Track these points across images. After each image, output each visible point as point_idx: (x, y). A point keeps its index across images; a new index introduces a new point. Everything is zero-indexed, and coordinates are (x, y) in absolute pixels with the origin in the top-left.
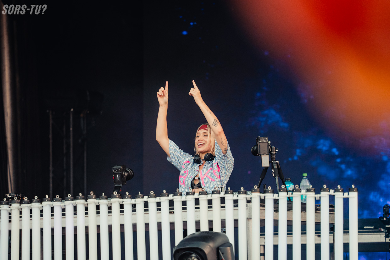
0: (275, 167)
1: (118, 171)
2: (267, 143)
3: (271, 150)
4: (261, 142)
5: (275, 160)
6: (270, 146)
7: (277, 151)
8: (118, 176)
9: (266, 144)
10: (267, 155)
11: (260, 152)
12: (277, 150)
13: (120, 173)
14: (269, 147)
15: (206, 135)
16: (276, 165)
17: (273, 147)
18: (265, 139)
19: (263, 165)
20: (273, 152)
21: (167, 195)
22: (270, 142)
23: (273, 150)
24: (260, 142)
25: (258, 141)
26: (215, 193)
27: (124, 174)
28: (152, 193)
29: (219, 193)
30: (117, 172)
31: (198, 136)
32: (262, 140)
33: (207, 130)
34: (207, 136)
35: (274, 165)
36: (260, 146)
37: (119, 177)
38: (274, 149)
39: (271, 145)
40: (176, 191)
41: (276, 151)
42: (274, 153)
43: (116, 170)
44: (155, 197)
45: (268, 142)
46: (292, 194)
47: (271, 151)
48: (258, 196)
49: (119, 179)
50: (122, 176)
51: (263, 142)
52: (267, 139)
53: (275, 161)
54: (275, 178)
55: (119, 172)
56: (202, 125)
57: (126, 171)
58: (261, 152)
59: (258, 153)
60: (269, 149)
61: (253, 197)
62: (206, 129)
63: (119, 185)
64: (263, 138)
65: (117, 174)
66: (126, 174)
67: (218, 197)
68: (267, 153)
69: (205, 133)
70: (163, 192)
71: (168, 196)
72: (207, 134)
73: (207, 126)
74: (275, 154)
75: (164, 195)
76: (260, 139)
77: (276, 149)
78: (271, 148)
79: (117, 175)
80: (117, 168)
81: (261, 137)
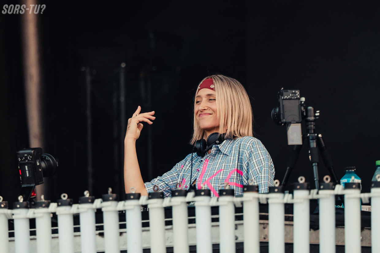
0: (313, 144)
1: (26, 158)
2: (297, 101)
3: (305, 114)
4: (286, 99)
5: (314, 133)
6: (304, 107)
7: (317, 116)
8: (27, 169)
9: (297, 103)
10: (297, 123)
11: (284, 118)
12: (317, 114)
13: (31, 163)
14: (302, 108)
15: (211, 98)
16: (315, 141)
17: (310, 108)
18: (292, 93)
19: (290, 143)
20: (311, 116)
21: (90, 201)
22: (303, 99)
23: (309, 113)
24: (284, 99)
25: (280, 96)
26: (177, 194)
27: (38, 164)
28: (64, 197)
29: (184, 194)
30: (25, 160)
31: (197, 102)
32: (288, 95)
33: (212, 89)
34: (215, 100)
35: (311, 141)
36: (283, 106)
37: (29, 171)
38: (312, 112)
39: (307, 104)
40: (107, 193)
41: (315, 116)
42: (312, 118)
43: (24, 156)
44: (70, 204)
45: (299, 99)
46: (318, 193)
47: (307, 116)
48: (254, 198)
49: (29, 173)
50: (34, 168)
51: (289, 99)
52: (298, 92)
53: (314, 135)
54: (313, 166)
55: (29, 160)
56: (205, 79)
57: (43, 159)
58: (286, 117)
59: (281, 120)
60: (302, 112)
61: (247, 201)
62: (212, 86)
63: (29, 185)
64: (289, 91)
65: (26, 164)
66: (43, 164)
67: (182, 202)
68: (297, 119)
69: (209, 95)
70: (84, 195)
71: (92, 202)
72: (215, 97)
73: (212, 81)
74: (314, 121)
75: (86, 201)
76: (284, 93)
77: (315, 112)
78: (307, 111)
79: (26, 167)
80: (26, 153)
81: (286, 89)
